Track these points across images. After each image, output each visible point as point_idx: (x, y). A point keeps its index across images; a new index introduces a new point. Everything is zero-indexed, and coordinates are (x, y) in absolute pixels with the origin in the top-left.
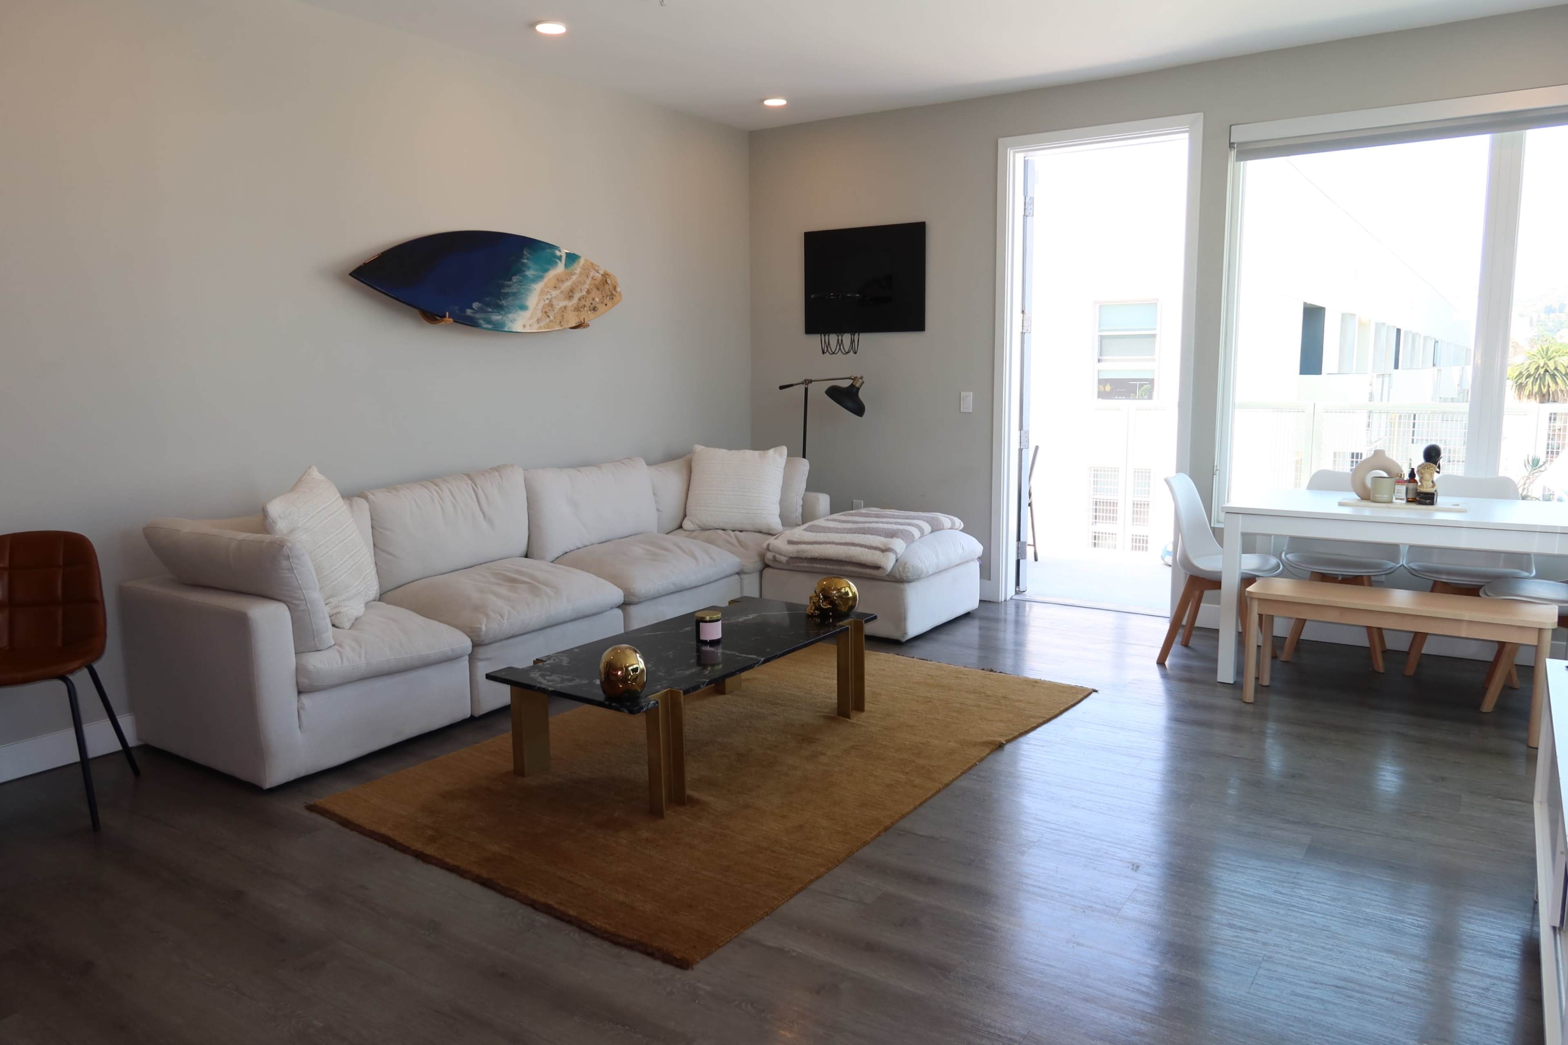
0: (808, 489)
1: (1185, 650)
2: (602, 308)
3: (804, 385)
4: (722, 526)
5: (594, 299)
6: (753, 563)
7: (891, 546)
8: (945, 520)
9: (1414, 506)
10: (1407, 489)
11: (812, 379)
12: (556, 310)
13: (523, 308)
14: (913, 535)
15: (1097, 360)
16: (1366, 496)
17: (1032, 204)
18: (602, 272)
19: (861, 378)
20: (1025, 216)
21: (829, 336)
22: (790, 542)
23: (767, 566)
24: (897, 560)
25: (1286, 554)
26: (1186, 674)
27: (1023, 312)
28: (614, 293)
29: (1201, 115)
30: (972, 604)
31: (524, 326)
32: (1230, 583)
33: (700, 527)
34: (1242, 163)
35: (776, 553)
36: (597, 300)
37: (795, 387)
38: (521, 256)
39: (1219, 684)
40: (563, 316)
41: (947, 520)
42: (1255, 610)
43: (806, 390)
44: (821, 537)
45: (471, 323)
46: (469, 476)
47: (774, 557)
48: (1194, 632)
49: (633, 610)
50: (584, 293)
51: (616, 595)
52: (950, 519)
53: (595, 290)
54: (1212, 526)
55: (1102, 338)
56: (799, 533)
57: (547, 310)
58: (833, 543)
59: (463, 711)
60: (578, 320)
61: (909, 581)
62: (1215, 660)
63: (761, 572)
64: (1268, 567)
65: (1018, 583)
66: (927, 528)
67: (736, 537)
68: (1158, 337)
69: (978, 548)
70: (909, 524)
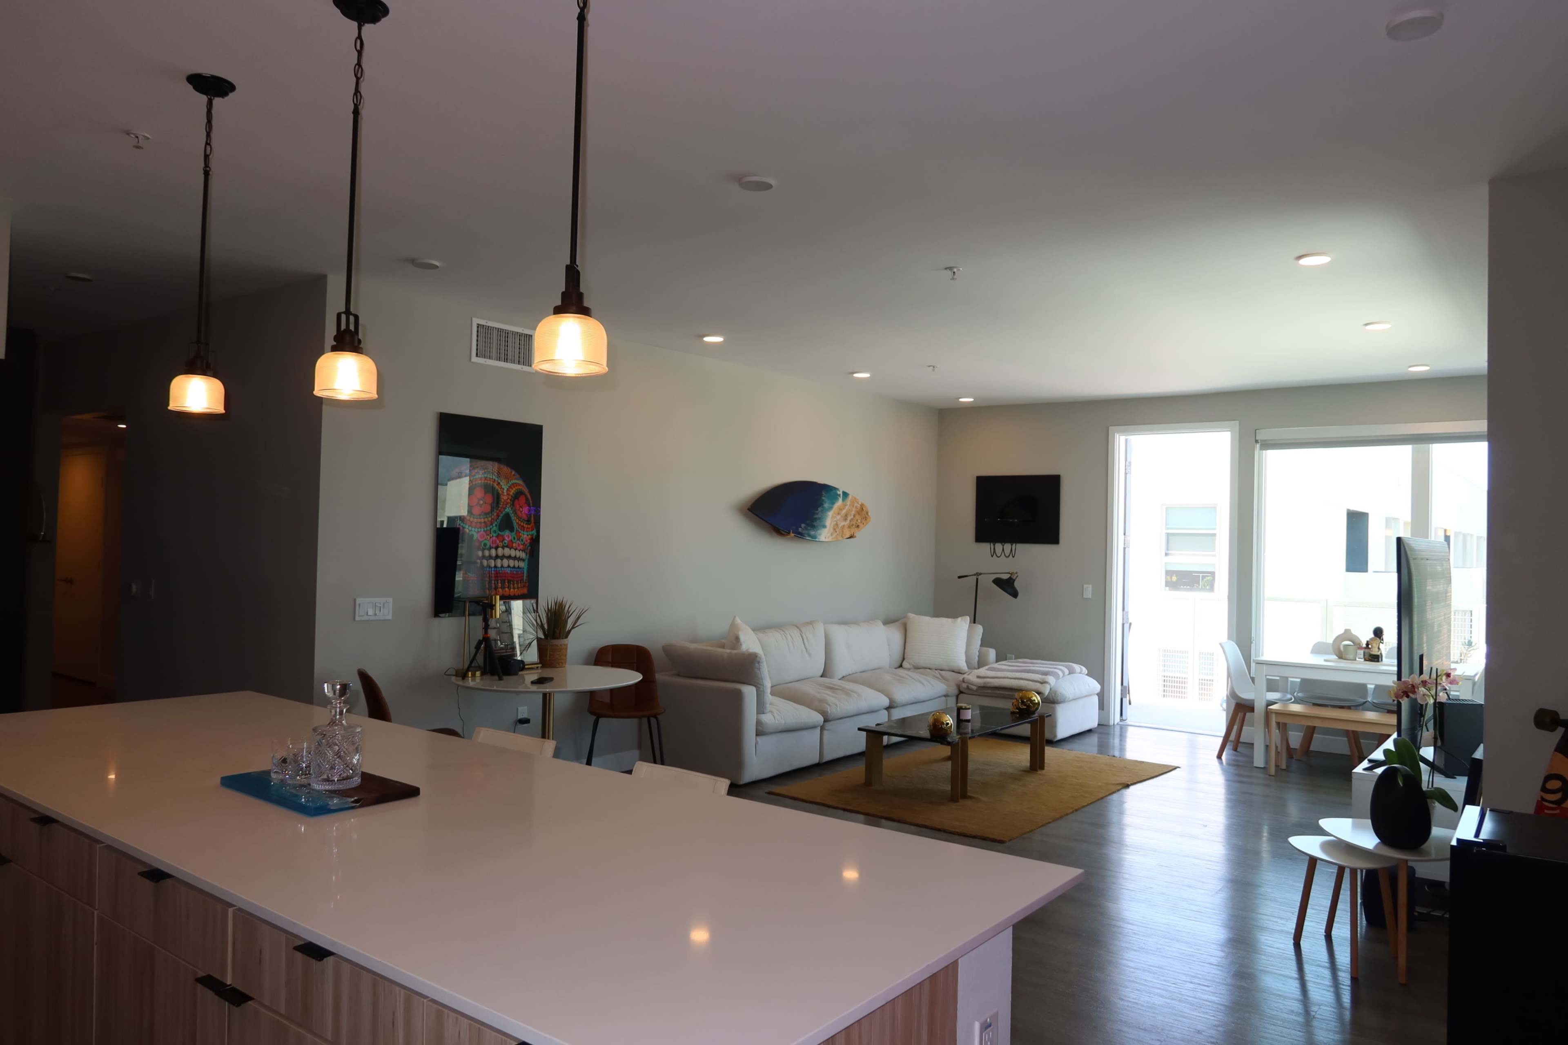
0: (981, 645)
1: (1235, 753)
2: (861, 525)
3: (976, 576)
4: (929, 666)
5: (857, 520)
6: (954, 691)
7: (1047, 680)
8: (1077, 667)
9: (1367, 662)
10: (1364, 653)
11: (982, 572)
12: (840, 528)
13: (824, 527)
14: (1058, 674)
15: (1164, 554)
16: (1341, 656)
17: (1130, 466)
18: (860, 503)
19: (1017, 573)
20: (1126, 474)
21: (994, 545)
22: (978, 677)
23: (961, 692)
24: (1051, 689)
25: (1297, 693)
26: (1236, 763)
27: (1125, 534)
28: (867, 516)
29: (1237, 422)
30: (1093, 723)
31: (825, 538)
32: (1259, 706)
33: (914, 666)
34: (1264, 451)
35: (969, 683)
36: (859, 521)
37: (969, 577)
38: (821, 496)
39: (1255, 769)
40: (843, 531)
41: (1078, 667)
42: (1274, 719)
43: (977, 579)
44: (999, 674)
45: (800, 535)
46: (797, 627)
47: (968, 686)
48: (1239, 744)
49: (893, 711)
50: (852, 517)
51: (886, 702)
52: (1080, 667)
53: (857, 515)
54: (1252, 676)
55: (1168, 535)
56: (983, 671)
57: (835, 527)
58: (1008, 678)
59: (815, 759)
60: (850, 534)
61: (1058, 703)
62: (1253, 758)
63: (957, 697)
64: (1285, 699)
65: (1121, 714)
66: (1067, 671)
67: (939, 673)
68: (1218, 535)
69: (1098, 687)
70: (1055, 668)
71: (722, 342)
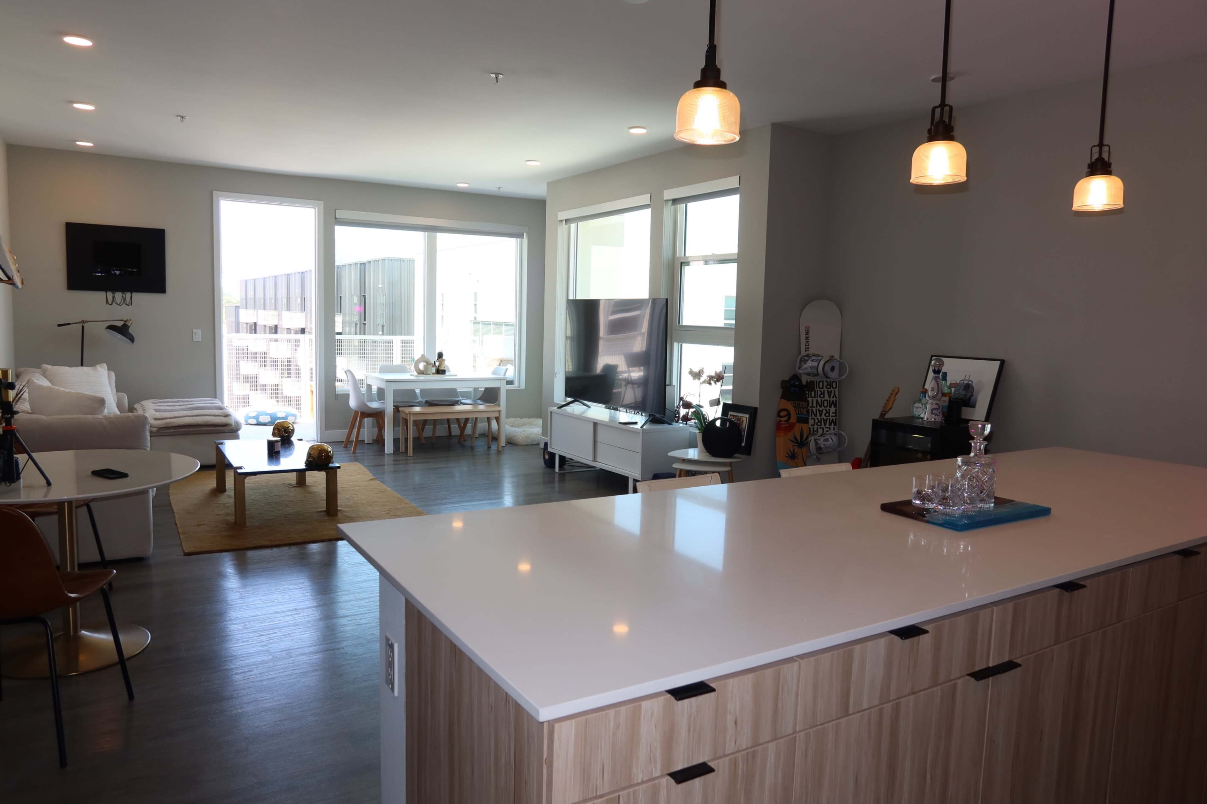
3: (80, 324)
9: (438, 375)
10: (435, 369)
16: (420, 373)
19: (128, 319)
29: (322, 202)
32: (389, 412)
37: (71, 325)
43: (83, 327)
71: (91, 46)
